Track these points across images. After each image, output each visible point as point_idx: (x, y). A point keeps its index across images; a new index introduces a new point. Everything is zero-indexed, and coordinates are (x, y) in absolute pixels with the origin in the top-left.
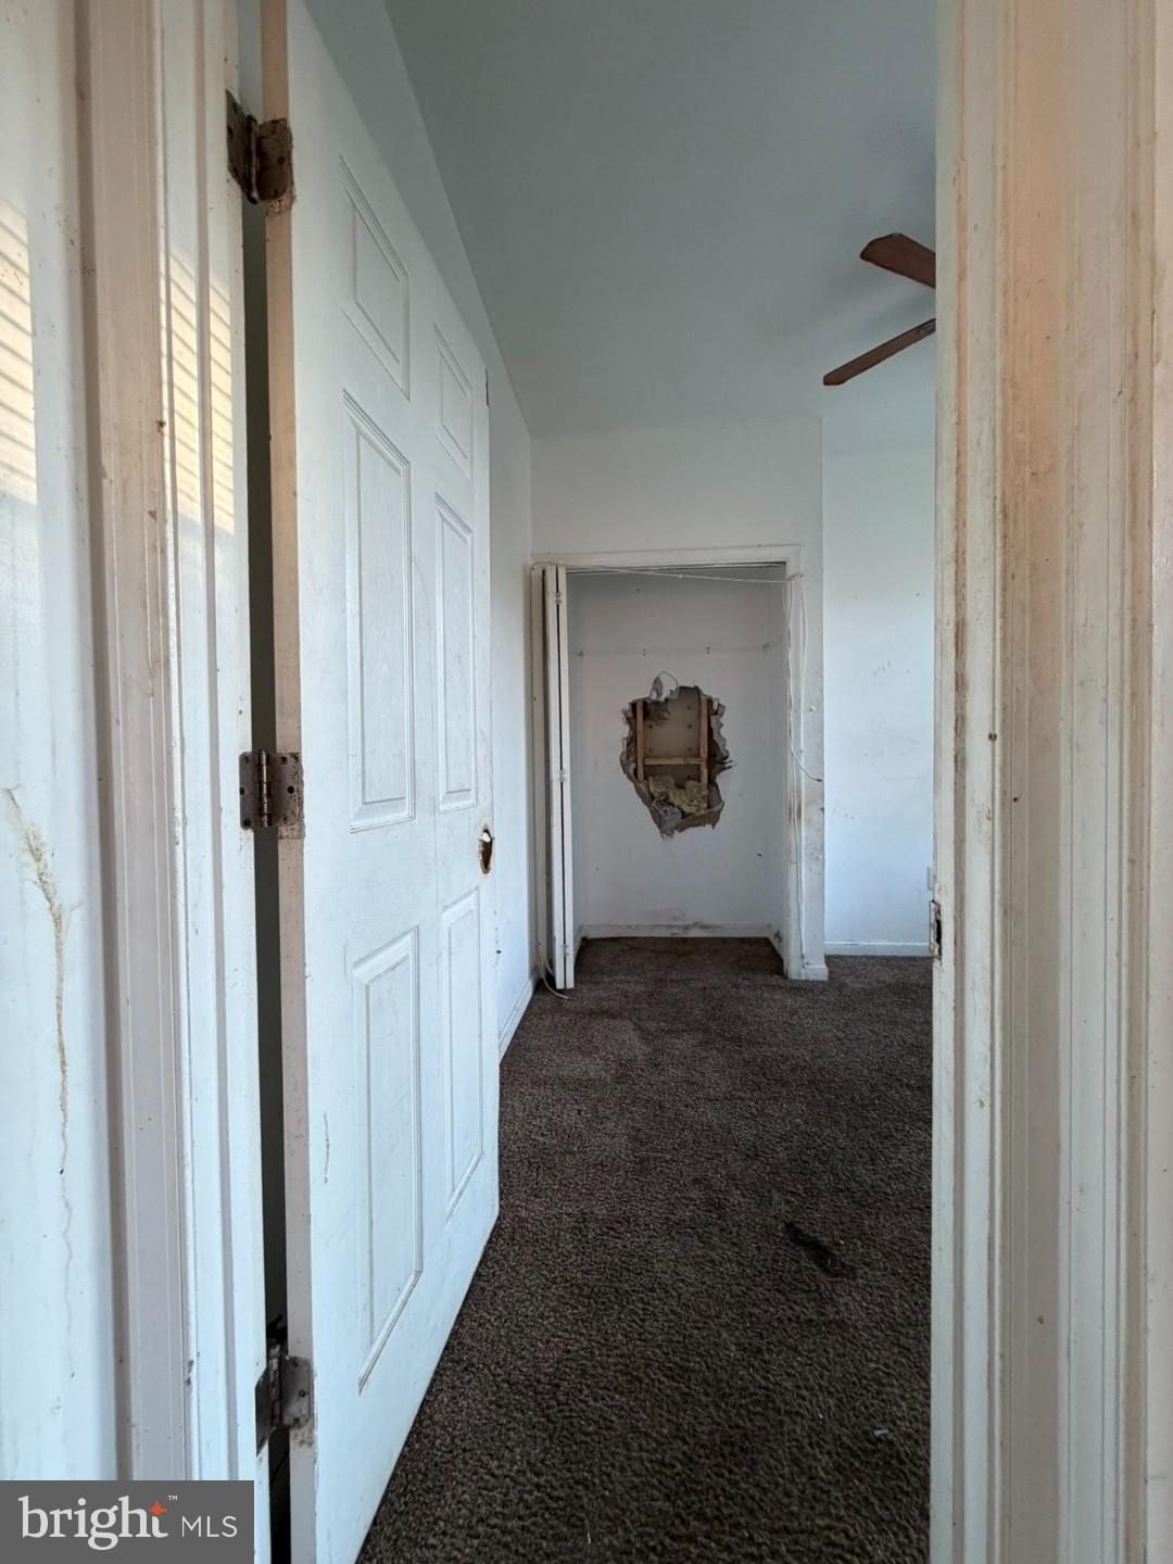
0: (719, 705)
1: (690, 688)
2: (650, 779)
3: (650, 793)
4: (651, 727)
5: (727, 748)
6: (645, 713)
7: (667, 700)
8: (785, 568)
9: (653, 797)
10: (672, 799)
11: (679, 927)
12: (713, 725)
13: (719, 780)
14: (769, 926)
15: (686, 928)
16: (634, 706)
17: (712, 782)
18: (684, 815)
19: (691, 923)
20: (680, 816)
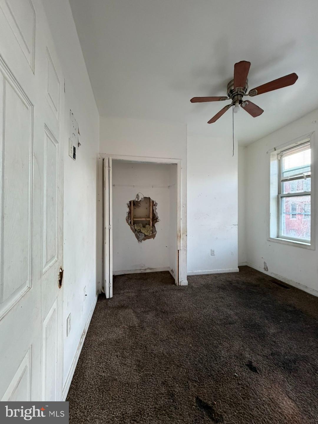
0: (156, 203)
1: (147, 197)
2: (135, 225)
3: (135, 229)
4: (135, 208)
5: (158, 215)
6: (133, 204)
7: (140, 201)
8: (177, 165)
9: (136, 230)
10: (142, 231)
11: (143, 270)
12: (154, 209)
13: (155, 225)
14: (169, 267)
15: (145, 270)
16: (130, 202)
17: (153, 226)
18: (145, 236)
19: (147, 268)
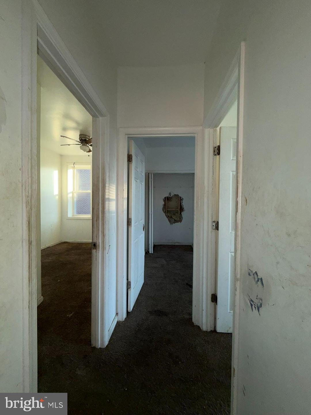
0: (182, 198)
1: (176, 195)
2: (168, 213)
4: (168, 202)
5: (184, 207)
6: (167, 199)
7: (172, 197)
9: (168, 216)
10: (172, 217)
11: (173, 243)
12: (181, 202)
13: (182, 213)
15: (175, 243)
16: (165, 198)
17: (180, 213)
18: (175, 220)
19: (176, 242)
20: (174, 220)
